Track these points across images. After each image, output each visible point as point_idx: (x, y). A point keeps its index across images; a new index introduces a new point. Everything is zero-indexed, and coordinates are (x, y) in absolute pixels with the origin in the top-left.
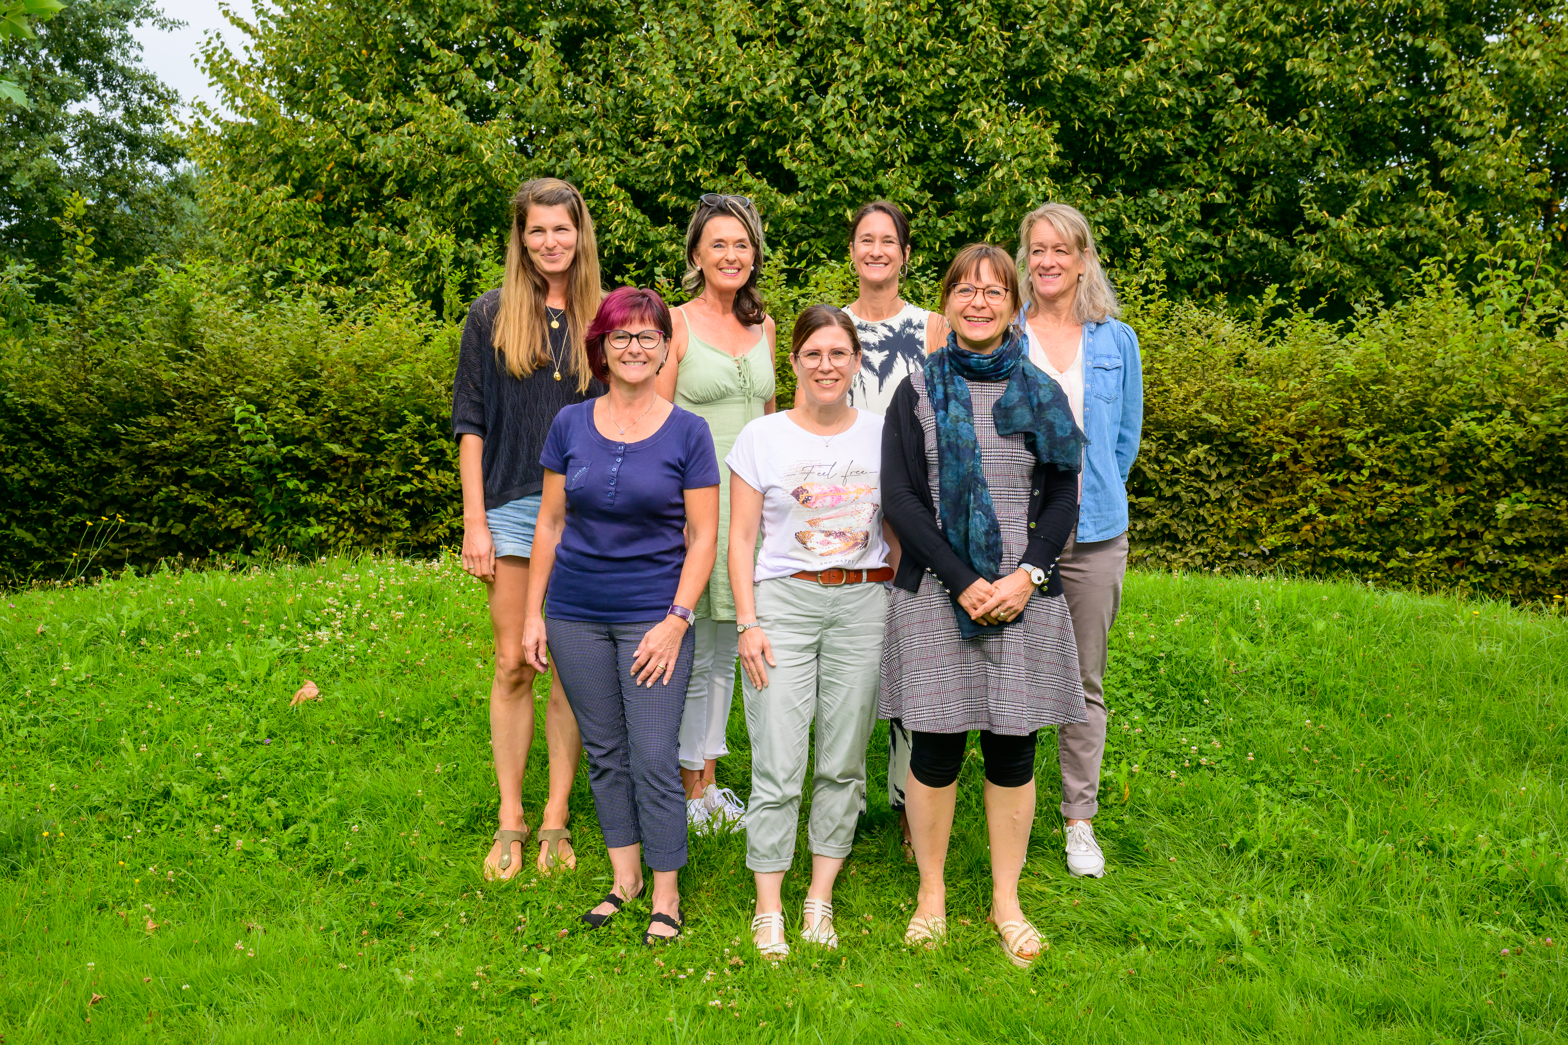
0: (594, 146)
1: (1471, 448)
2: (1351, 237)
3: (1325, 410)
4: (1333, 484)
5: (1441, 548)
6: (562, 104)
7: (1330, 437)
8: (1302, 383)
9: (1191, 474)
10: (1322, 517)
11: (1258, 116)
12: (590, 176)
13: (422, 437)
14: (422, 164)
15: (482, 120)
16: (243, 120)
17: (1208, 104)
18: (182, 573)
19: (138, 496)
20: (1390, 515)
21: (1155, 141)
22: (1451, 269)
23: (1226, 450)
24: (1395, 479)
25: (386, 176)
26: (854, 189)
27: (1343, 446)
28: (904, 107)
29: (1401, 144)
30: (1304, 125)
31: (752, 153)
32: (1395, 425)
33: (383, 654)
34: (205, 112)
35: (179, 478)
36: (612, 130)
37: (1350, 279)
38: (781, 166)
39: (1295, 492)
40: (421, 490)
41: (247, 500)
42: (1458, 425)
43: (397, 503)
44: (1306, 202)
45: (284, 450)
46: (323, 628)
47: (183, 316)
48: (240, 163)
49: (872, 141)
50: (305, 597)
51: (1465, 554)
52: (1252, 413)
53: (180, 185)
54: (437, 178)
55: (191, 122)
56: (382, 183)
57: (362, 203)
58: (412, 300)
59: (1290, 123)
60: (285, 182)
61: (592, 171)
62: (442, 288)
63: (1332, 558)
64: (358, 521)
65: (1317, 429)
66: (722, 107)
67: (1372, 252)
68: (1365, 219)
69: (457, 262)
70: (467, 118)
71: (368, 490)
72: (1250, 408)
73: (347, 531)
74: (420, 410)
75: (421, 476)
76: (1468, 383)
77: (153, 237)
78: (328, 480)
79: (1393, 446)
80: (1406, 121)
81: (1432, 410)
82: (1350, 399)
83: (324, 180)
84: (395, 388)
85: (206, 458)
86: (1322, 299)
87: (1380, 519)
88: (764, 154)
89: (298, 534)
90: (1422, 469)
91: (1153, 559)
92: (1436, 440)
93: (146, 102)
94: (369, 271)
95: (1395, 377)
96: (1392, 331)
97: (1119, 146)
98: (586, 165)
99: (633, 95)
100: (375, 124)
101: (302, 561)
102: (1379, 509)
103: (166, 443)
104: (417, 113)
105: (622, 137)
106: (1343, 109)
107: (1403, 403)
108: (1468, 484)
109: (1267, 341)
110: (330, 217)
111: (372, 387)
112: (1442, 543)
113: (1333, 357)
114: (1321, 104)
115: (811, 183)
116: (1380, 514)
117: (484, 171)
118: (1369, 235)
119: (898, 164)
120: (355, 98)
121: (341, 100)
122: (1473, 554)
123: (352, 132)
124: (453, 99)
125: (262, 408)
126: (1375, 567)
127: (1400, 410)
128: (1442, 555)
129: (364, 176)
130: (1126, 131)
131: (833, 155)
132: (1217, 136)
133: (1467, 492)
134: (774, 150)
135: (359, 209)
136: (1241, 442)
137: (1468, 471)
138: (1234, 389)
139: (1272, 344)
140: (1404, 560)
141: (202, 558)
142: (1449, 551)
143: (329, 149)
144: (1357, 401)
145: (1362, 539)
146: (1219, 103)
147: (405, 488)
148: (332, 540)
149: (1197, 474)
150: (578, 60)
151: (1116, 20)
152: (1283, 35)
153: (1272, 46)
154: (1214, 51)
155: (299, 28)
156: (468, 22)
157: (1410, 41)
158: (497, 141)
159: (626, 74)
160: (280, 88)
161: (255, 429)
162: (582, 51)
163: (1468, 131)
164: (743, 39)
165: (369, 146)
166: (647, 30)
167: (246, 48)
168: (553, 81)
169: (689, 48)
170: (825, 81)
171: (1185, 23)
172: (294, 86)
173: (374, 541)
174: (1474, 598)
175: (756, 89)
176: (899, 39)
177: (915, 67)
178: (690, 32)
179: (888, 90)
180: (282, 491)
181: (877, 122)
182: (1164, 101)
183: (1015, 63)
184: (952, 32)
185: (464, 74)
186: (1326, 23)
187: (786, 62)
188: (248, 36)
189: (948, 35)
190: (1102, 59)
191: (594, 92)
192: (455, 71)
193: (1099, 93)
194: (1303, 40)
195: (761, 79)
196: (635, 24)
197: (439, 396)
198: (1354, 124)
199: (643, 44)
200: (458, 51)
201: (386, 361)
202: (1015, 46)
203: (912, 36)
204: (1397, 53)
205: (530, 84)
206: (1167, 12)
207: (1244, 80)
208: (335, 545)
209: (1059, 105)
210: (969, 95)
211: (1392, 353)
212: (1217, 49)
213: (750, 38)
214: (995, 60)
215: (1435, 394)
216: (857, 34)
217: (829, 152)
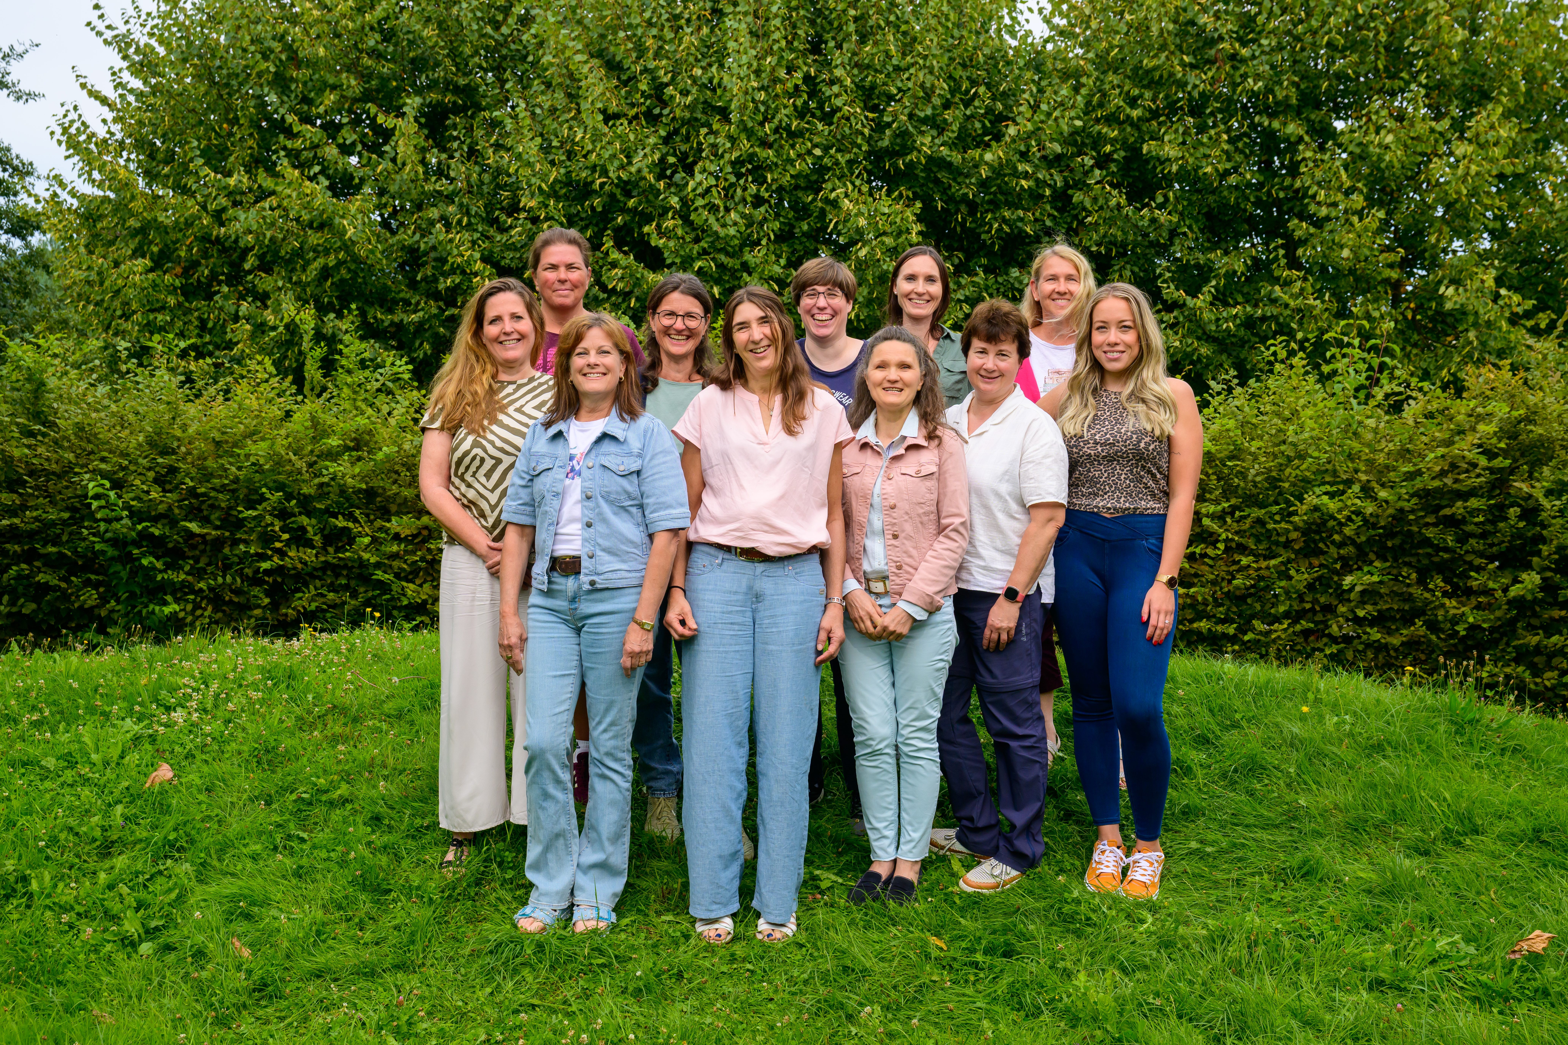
0: (459, 222)
1: (1324, 523)
2: (1207, 316)
5: (1296, 621)
6: (426, 180)
11: (1117, 198)
12: (455, 252)
13: (283, 514)
14: (284, 239)
15: (345, 195)
16: (101, 193)
17: (1067, 186)
18: (32, 653)
20: (1247, 589)
21: (1015, 221)
22: (1302, 348)
24: (1252, 553)
25: (247, 250)
26: (721, 266)
28: (770, 185)
29: (1253, 227)
30: (1160, 207)
31: (617, 230)
32: (1251, 500)
33: (240, 735)
34: (62, 184)
35: (30, 556)
36: (478, 206)
37: (1207, 357)
38: (648, 243)
40: (281, 568)
41: (101, 578)
42: (1311, 499)
43: (256, 580)
44: (1164, 281)
45: (139, 527)
46: (179, 709)
47: (36, 391)
48: (96, 236)
49: (738, 220)
50: (160, 677)
51: (1321, 626)
53: (35, 259)
54: (299, 253)
55: (47, 195)
56: (243, 258)
57: (222, 278)
58: (271, 375)
59: (1147, 205)
60: (143, 256)
61: (458, 247)
62: (303, 364)
63: (1191, 631)
64: (216, 599)
66: (588, 184)
67: (1228, 329)
68: (1221, 299)
69: (319, 336)
70: (330, 193)
71: (226, 568)
73: (205, 609)
74: (280, 487)
75: (282, 553)
76: (1318, 458)
78: (185, 558)
79: (1248, 521)
80: (1258, 204)
81: (1286, 485)
83: (183, 254)
84: (253, 464)
85: (59, 536)
87: (1238, 593)
88: (630, 231)
89: (153, 612)
90: (1277, 544)
92: (1291, 514)
94: (230, 345)
95: (1250, 454)
96: (1247, 409)
97: (981, 226)
98: (451, 241)
99: (499, 171)
100: (236, 198)
101: (158, 641)
102: (1235, 582)
103: (16, 521)
104: (279, 189)
105: (487, 213)
106: (1199, 191)
107: (1258, 479)
108: (1321, 558)
110: (188, 292)
111: (231, 464)
112: (1294, 617)
114: (1177, 186)
115: (678, 260)
116: (1237, 588)
117: (348, 246)
118: (1225, 314)
119: (764, 242)
120: (216, 173)
121: (202, 174)
122: (1328, 627)
123: (212, 207)
124: (315, 175)
125: (118, 485)
126: (1233, 639)
127: (1255, 486)
128: (1298, 628)
129: (224, 250)
130: (987, 211)
131: (699, 232)
132: (1076, 217)
133: (1321, 566)
134: (640, 227)
135: (220, 283)
137: (1321, 545)
140: (1261, 633)
141: (54, 638)
142: (1304, 624)
143: (189, 224)
144: (1214, 477)
145: (1221, 612)
146: (1081, 185)
147: (265, 565)
148: (189, 619)
150: (443, 136)
151: (976, 103)
152: (1139, 119)
153: (1129, 129)
154: (1072, 134)
155: (159, 101)
156: (330, 98)
157: (1266, 124)
158: (360, 216)
159: (491, 151)
160: (139, 161)
161: (109, 506)
162: (446, 128)
163: (1324, 211)
164: (609, 117)
165: (230, 220)
166: (513, 107)
167: (104, 121)
168: (416, 158)
169: (555, 125)
170: (691, 159)
171: (1044, 107)
172: (154, 159)
173: (232, 619)
174: (1328, 670)
175: (622, 167)
176: (766, 119)
177: (782, 147)
178: (556, 109)
179: (756, 168)
180: (137, 569)
181: (744, 200)
182: (1023, 182)
183: (880, 144)
184: (818, 113)
185: (327, 149)
186: (1181, 108)
187: (652, 140)
188: (106, 108)
189: (813, 115)
190: (963, 141)
191: (459, 169)
192: (318, 146)
193: (961, 174)
194: (1160, 124)
195: (627, 157)
196: (501, 101)
197: (300, 473)
198: (1209, 206)
199: (508, 121)
200: (321, 126)
201: (245, 437)
202: (880, 127)
203: (778, 116)
204: (1250, 137)
205: (394, 160)
206: (1026, 96)
207: (1102, 162)
208: (192, 624)
209: (922, 185)
210: (834, 175)
211: (1246, 429)
212: (1075, 132)
213: (617, 116)
214: (859, 141)
215: (1288, 470)
216: (724, 113)
217: (694, 229)
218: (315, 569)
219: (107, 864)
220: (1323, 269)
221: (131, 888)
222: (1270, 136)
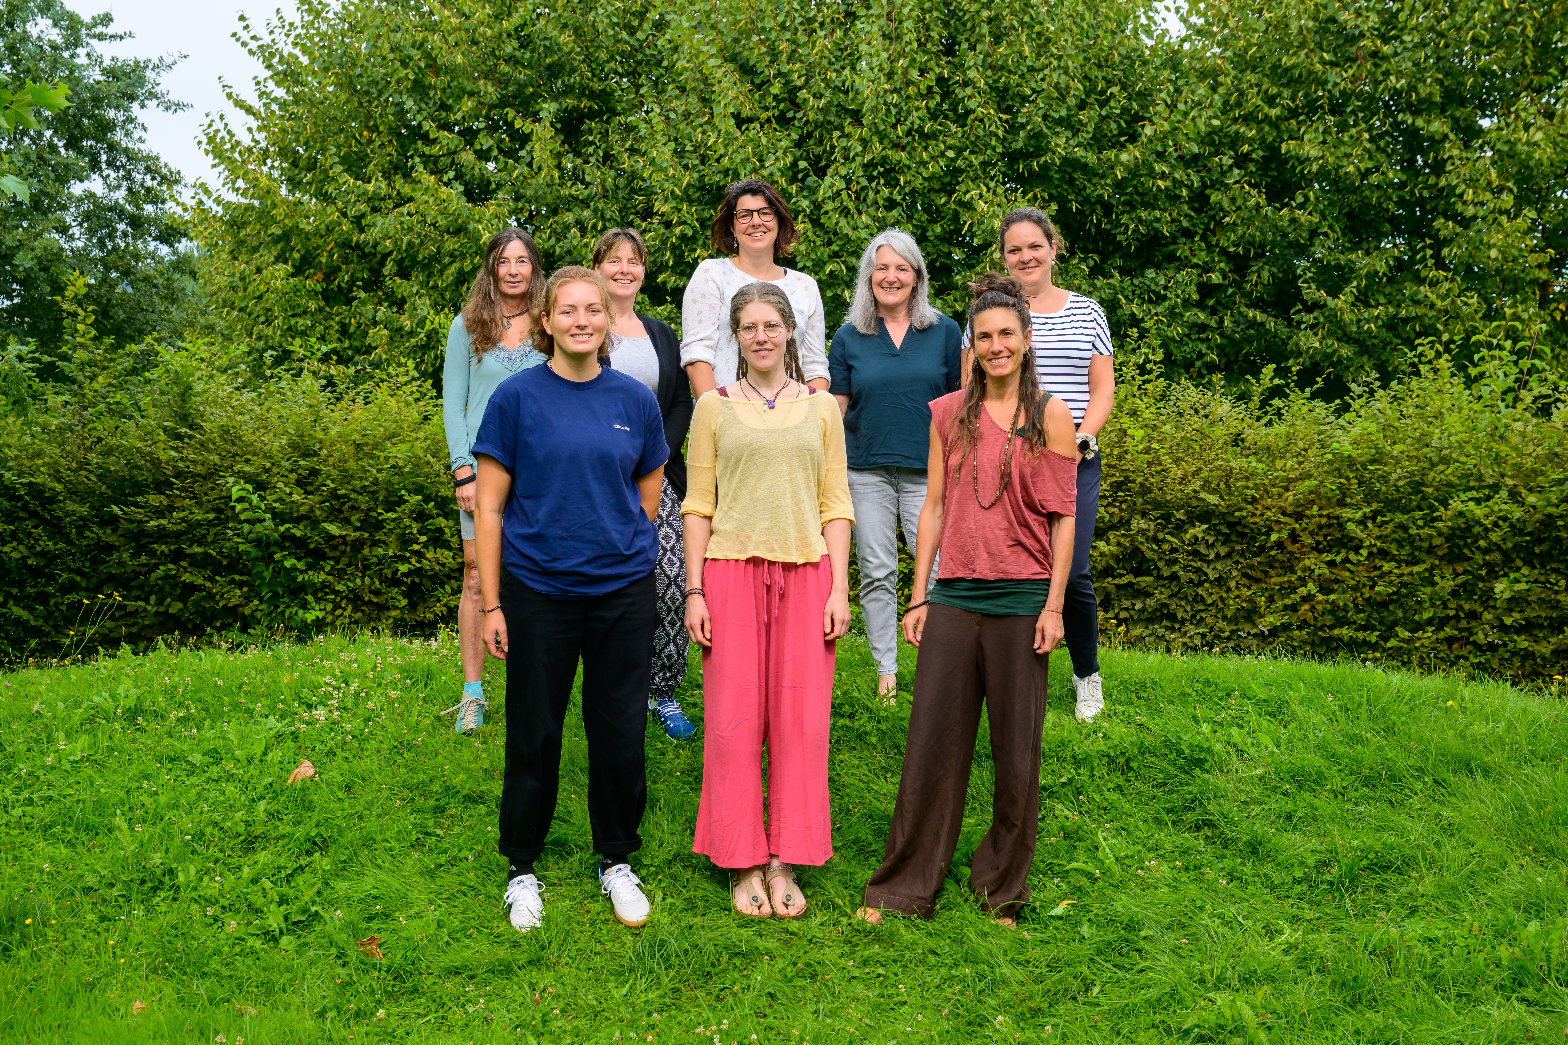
0: (594, 226)
1: (1469, 528)
2: (1347, 317)
3: (1322, 490)
4: (1331, 564)
5: (1440, 628)
6: (562, 185)
7: (1328, 516)
8: (1300, 463)
9: (1189, 553)
10: (1320, 597)
11: (1256, 198)
13: (420, 516)
14: (421, 244)
15: (482, 201)
16: (244, 201)
17: (1204, 186)
18: (179, 651)
19: (136, 574)
20: (1389, 595)
21: (1151, 222)
22: (1448, 350)
23: (1225, 530)
24: (1393, 559)
25: (385, 256)
26: (851, 268)
27: (1341, 526)
28: (903, 188)
29: (1396, 226)
30: (1301, 206)
32: (1393, 505)
33: (380, 733)
34: (207, 192)
35: (177, 556)
36: (612, 210)
37: (1348, 358)
39: (1293, 572)
40: (419, 569)
41: (244, 578)
42: (1456, 505)
43: (395, 582)
44: (1304, 282)
45: (282, 529)
46: (320, 707)
47: (183, 394)
48: (241, 243)
49: (870, 222)
50: (302, 676)
51: (1465, 634)
52: (1249, 492)
53: (182, 265)
54: (436, 258)
55: (193, 203)
56: (382, 264)
57: (361, 284)
58: (414, 379)
59: (1287, 205)
60: (286, 262)
63: (1331, 638)
64: (355, 599)
65: (1315, 508)
67: (1369, 332)
68: (1363, 299)
70: (464, 199)
71: (365, 568)
72: (1248, 488)
73: (344, 609)
74: (418, 490)
75: (419, 555)
76: (1464, 463)
77: (155, 316)
78: (326, 558)
79: (1391, 526)
80: (1401, 203)
81: (1430, 490)
82: (1348, 479)
83: (324, 260)
84: (393, 467)
85: (204, 536)
86: (1319, 379)
87: (1379, 599)
90: (1420, 549)
91: (1152, 638)
92: (1434, 520)
93: (149, 183)
94: (368, 350)
95: (1392, 457)
96: (1389, 412)
97: (1116, 227)
98: (586, 245)
99: (634, 176)
100: (376, 205)
101: (300, 640)
102: (1377, 588)
103: (164, 522)
104: (416, 195)
105: (622, 218)
106: (1339, 191)
107: (1401, 483)
108: (1466, 564)
109: (1265, 420)
110: (329, 296)
111: (371, 466)
112: (1440, 623)
113: (1329, 437)
114: (1316, 186)
115: (809, 264)
116: (1379, 594)
118: (1366, 315)
120: (356, 179)
121: (341, 181)
122: (1472, 634)
123: (352, 212)
124: (450, 180)
125: (260, 487)
126: (1374, 647)
127: (1398, 490)
128: (1442, 635)
129: (364, 256)
130: (1123, 213)
131: (831, 236)
132: (1213, 217)
133: (1465, 572)
135: (358, 289)
136: (1239, 522)
137: (1466, 551)
138: (1232, 469)
139: (1269, 423)
140: (1403, 640)
141: (200, 637)
142: (1448, 631)
143: (329, 230)
144: (1355, 481)
145: (1361, 619)
146: (1219, 185)
147: (403, 567)
148: (329, 619)
149: (1196, 553)
150: (578, 142)
151: (1112, 103)
152: (1278, 118)
153: (1267, 128)
154: (1209, 134)
155: (300, 110)
156: (468, 104)
157: (1410, 121)
158: (495, 221)
159: (626, 155)
160: (282, 169)
161: (252, 508)
162: (582, 133)
163: (1470, 211)
164: (741, 121)
165: (369, 226)
166: (647, 112)
167: (250, 130)
168: (552, 162)
169: (689, 130)
170: (823, 163)
171: (1181, 106)
172: (296, 166)
173: (371, 619)
174: (1473, 678)
175: (755, 171)
176: (898, 121)
177: (914, 149)
178: (690, 114)
179: (887, 172)
180: (280, 570)
181: (876, 202)
182: (1160, 183)
183: (1013, 145)
184: (951, 114)
185: (463, 155)
186: (1321, 106)
187: (784, 143)
188: (251, 117)
189: (946, 117)
190: (1099, 142)
191: (592, 173)
192: (455, 152)
193: (1096, 175)
194: (1299, 123)
195: (761, 161)
196: (635, 106)
197: (438, 475)
198: (1350, 205)
199: (643, 126)
200: (459, 133)
201: (385, 440)
202: (1013, 128)
203: (911, 119)
204: (1392, 136)
205: (530, 165)
206: (1163, 95)
207: (1241, 161)
208: (333, 623)
209: (1057, 187)
210: (968, 177)
211: (1388, 433)
212: (1213, 132)
213: (750, 120)
214: (993, 143)
215: (1432, 474)
216: (857, 117)
217: (827, 233)
218: (452, 570)
219: (251, 858)
220: (1469, 269)
221: (274, 883)
222: (1413, 134)
